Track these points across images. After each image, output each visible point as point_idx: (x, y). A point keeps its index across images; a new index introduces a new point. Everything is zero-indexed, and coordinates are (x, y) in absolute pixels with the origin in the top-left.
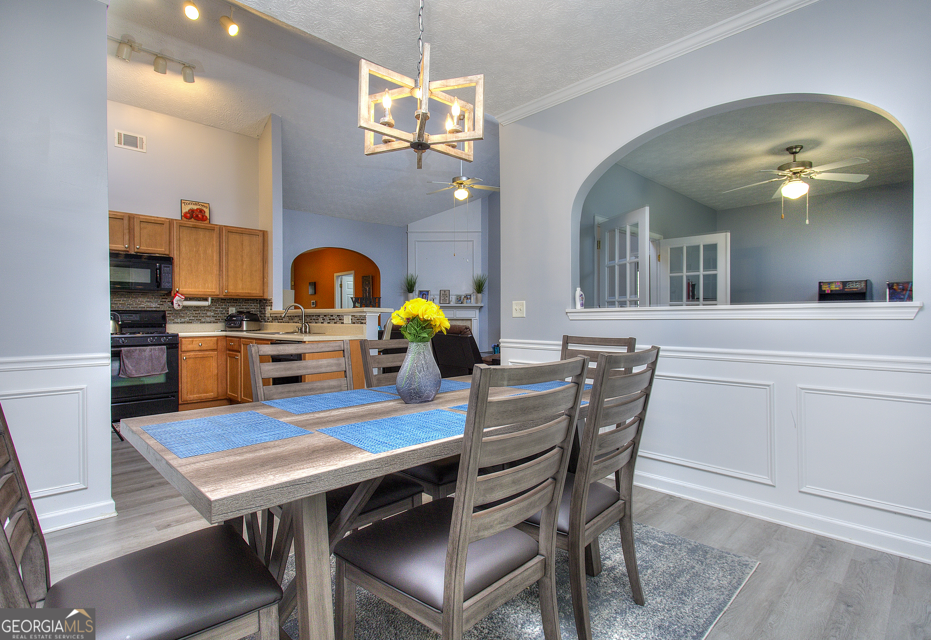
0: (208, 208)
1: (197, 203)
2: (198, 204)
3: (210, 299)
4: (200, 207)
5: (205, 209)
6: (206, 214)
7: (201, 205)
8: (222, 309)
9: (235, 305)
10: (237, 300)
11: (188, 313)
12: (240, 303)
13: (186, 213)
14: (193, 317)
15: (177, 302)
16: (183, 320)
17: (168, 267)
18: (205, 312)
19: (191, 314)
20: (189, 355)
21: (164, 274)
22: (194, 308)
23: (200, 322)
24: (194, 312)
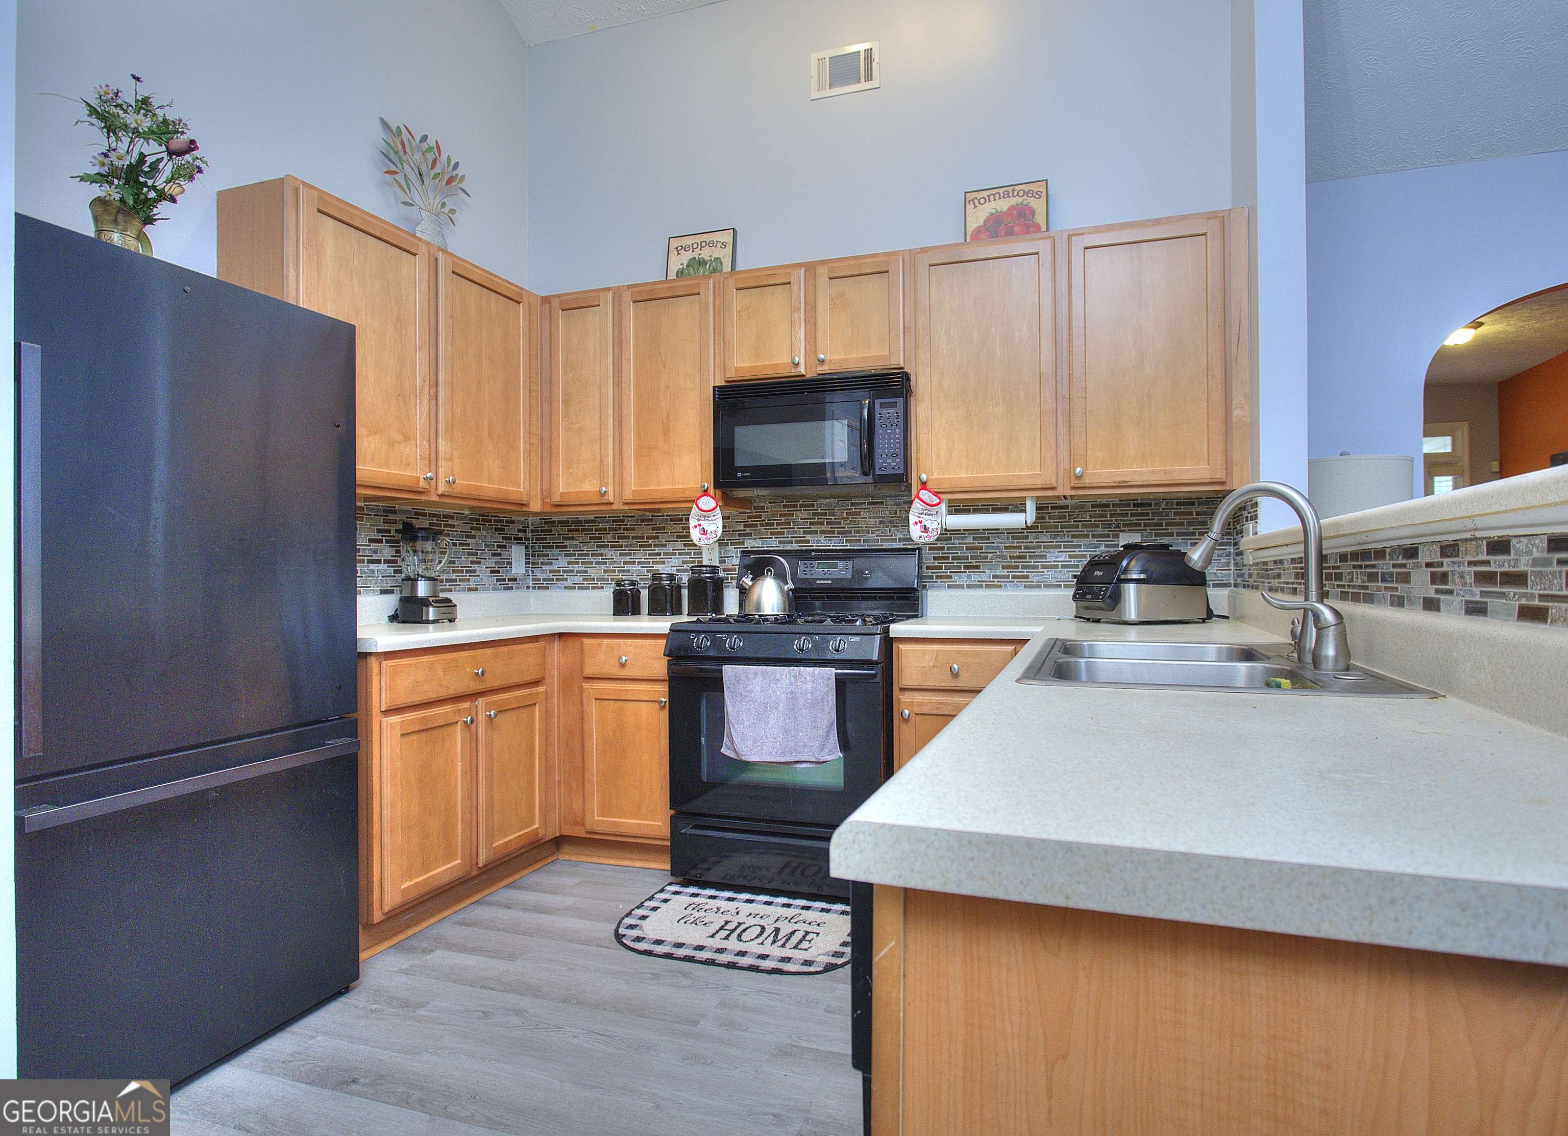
0: (1044, 195)
1: (1010, 189)
2: (1013, 191)
3: (1030, 506)
4: (1020, 200)
5: (1034, 203)
6: (1036, 217)
7: (1021, 193)
8: (1094, 541)
9: (1140, 525)
10: (1150, 505)
11: (990, 555)
12: (1160, 514)
13: (978, 230)
14: (1003, 567)
15: (917, 520)
16: (975, 577)
17: (894, 405)
18: (1041, 552)
19: (998, 559)
20: (920, 705)
21: (881, 431)
22: (1008, 538)
23: (1025, 587)
24: (1007, 553)
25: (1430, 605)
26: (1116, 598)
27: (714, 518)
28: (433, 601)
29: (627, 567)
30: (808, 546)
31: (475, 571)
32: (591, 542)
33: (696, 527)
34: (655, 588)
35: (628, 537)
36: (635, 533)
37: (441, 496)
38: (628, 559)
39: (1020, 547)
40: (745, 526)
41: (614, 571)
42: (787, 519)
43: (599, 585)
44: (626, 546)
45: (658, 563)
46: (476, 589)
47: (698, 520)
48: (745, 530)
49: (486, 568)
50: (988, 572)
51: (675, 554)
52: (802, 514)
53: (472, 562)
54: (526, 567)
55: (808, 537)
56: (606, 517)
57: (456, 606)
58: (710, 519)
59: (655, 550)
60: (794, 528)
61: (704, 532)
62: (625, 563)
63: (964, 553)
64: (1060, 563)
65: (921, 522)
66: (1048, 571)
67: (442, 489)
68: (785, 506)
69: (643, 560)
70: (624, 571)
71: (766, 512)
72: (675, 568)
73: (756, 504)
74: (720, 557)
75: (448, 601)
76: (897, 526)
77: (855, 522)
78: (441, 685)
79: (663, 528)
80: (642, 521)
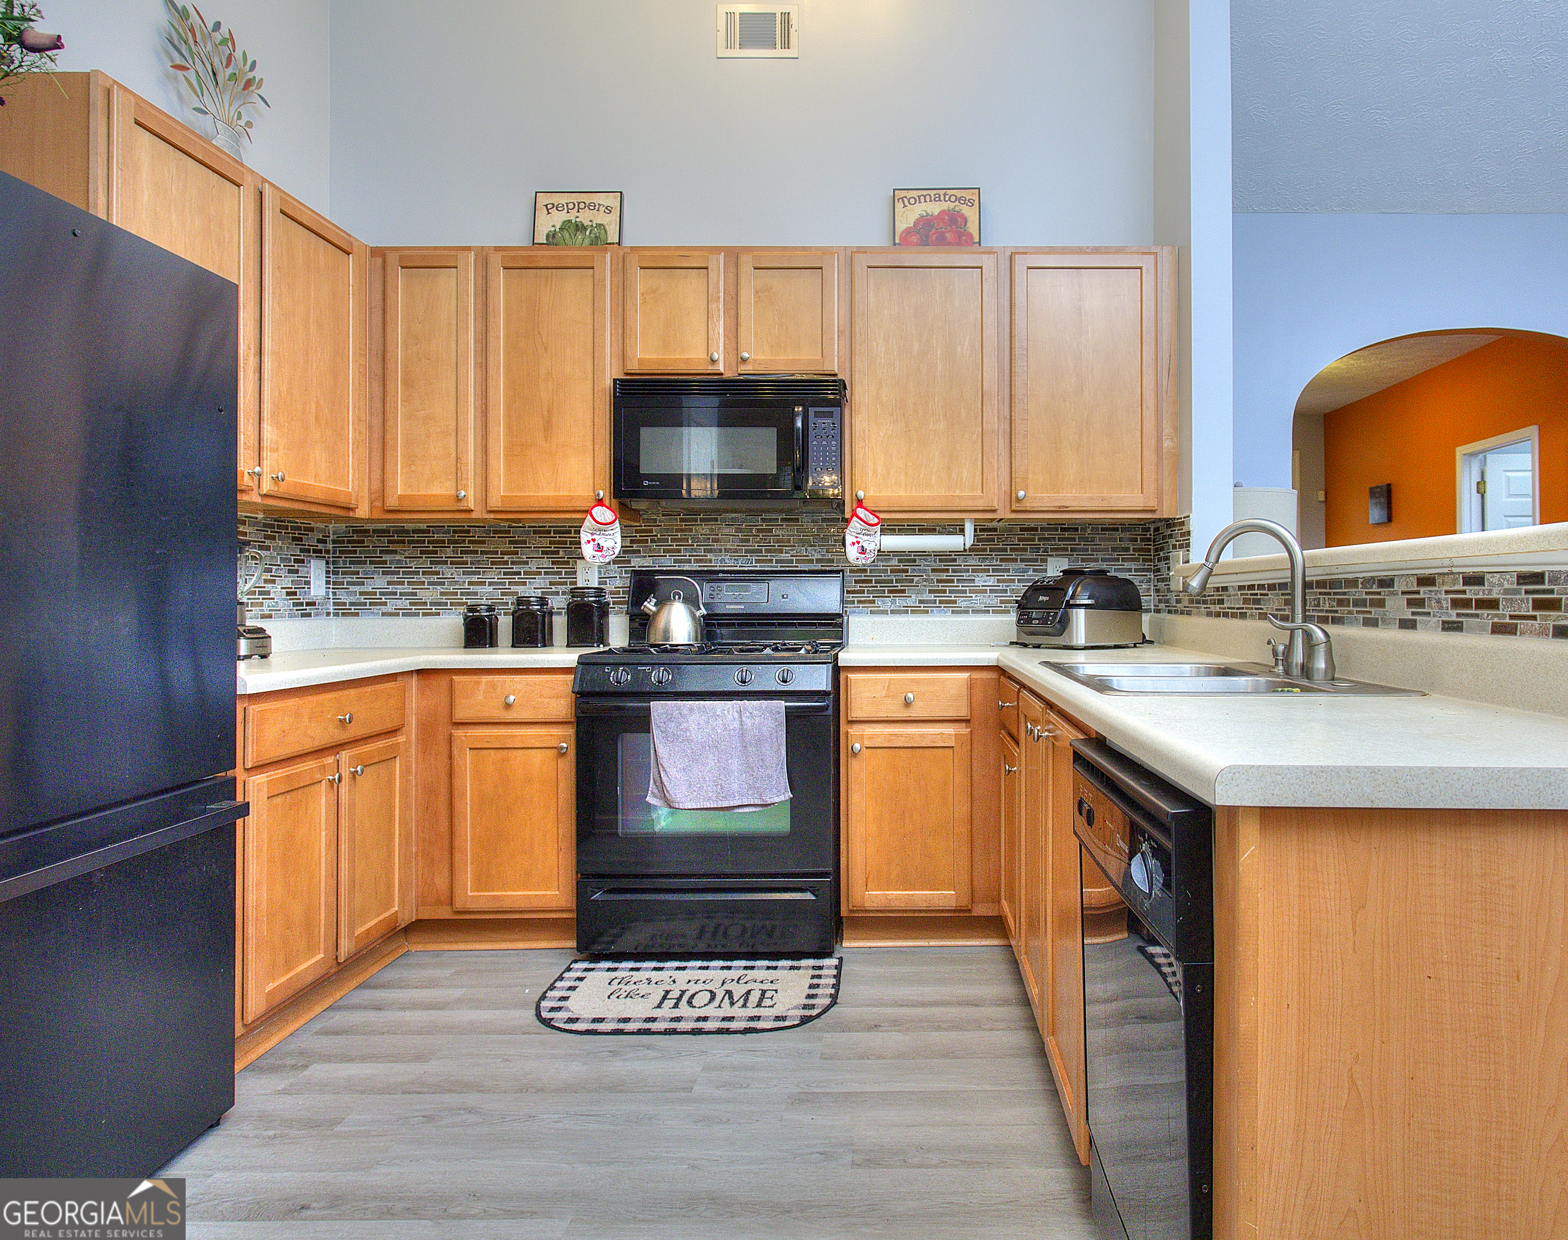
0: (976, 203)
1: (942, 192)
2: (945, 195)
3: (969, 528)
4: (952, 205)
5: (966, 210)
6: (968, 225)
7: (953, 199)
8: (1023, 565)
9: (1066, 549)
10: (1076, 530)
11: (916, 579)
12: (1086, 539)
13: (908, 231)
14: (930, 591)
15: (855, 540)
16: (900, 602)
17: (831, 415)
18: (969, 576)
19: (925, 583)
20: (871, 738)
21: (815, 443)
22: (935, 561)
23: (953, 612)
24: (934, 576)
25: (1408, 625)
26: (1064, 624)
27: (612, 532)
28: (244, 631)
29: (473, 589)
30: (711, 566)
31: (268, 593)
32: (422, 557)
33: (589, 542)
34: (523, 614)
35: (476, 552)
36: (485, 547)
37: (266, 496)
38: (475, 578)
39: (947, 571)
40: (632, 541)
41: (456, 594)
42: (685, 535)
43: (434, 611)
44: (472, 563)
45: (517, 584)
46: (270, 616)
47: (592, 534)
48: (632, 547)
49: (282, 588)
50: (913, 597)
51: (540, 573)
52: (703, 529)
53: (266, 581)
54: (327, 588)
55: (710, 556)
56: (444, 527)
57: (270, 637)
58: (607, 533)
59: (512, 568)
60: (693, 545)
61: (599, 548)
62: (470, 583)
63: (888, 576)
64: (988, 588)
65: (858, 543)
66: (976, 596)
67: (267, 487)
68: (682, 520)
69: (496, 580)
70: (468, 594)
71: (658, 526)
72: (540, 591)
73: (645, 517)
74: (600, 578)
75: (262, 630)
76: (815, 546)
77: (765, 539)
78: (306, 735)
79: (525, 542)
80: (495, 532)
